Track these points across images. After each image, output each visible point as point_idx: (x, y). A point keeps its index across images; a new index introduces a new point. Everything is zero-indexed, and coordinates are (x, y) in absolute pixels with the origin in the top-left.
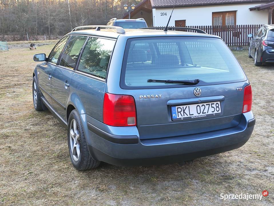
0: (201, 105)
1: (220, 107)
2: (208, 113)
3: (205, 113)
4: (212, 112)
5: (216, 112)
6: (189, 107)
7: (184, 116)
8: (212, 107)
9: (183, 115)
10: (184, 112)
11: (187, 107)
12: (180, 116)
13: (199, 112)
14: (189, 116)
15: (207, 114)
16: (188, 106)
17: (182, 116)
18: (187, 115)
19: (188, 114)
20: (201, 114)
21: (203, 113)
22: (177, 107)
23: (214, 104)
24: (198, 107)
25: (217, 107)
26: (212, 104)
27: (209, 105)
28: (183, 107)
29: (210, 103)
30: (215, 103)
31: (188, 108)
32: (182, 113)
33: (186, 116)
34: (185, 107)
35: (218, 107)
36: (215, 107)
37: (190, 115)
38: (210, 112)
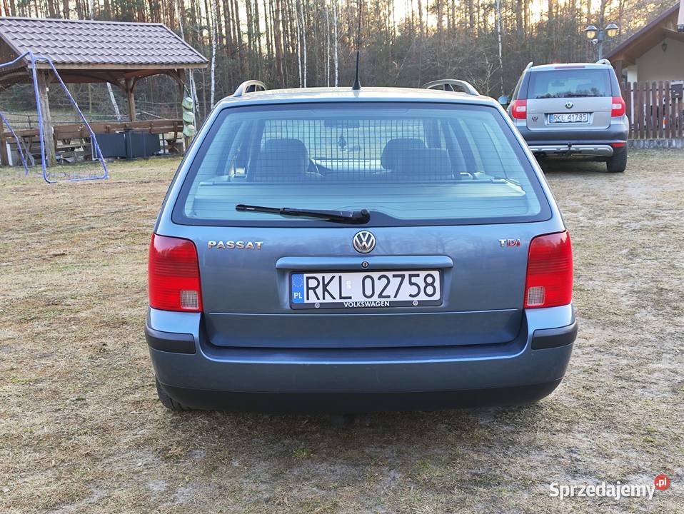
0: (376, 275)
1: (437, 284)
2: (395, 297)
3: (389, 297)
4: (411, 296)
5: (422, 297)
6: (340, 277)
7: (324, 299)
8: (411, 283)
9: (321, 297)
10: (325, 289)
11: (333, 277)
12: (313, 299)
13: (368, 292)
14: (338, 300)
15: (392, 299)
16: (337, 275)
17: (318, 299)
18: (334, 298)
19: (336, 295)
20: (375, 298)
21: (380, 296)
22: (306, 275)
23: (418, 275)
24: (368, 281)
25: (427, 285)
26: (411, 276)
27: (403, 277)
28: (323, 277)
29: (407, 274)
30: (423, 274)
31: (336, 279)
32: (319, 291)
33: (328, 299)
34: (328, 276)
35: (432, 284)
36: (422, 285)
37: (341, 298)
38: (403, 297)
